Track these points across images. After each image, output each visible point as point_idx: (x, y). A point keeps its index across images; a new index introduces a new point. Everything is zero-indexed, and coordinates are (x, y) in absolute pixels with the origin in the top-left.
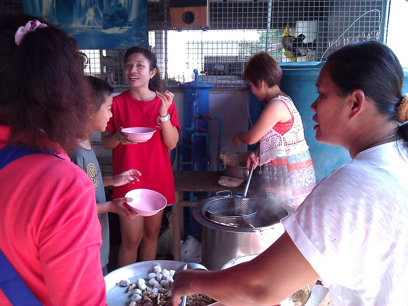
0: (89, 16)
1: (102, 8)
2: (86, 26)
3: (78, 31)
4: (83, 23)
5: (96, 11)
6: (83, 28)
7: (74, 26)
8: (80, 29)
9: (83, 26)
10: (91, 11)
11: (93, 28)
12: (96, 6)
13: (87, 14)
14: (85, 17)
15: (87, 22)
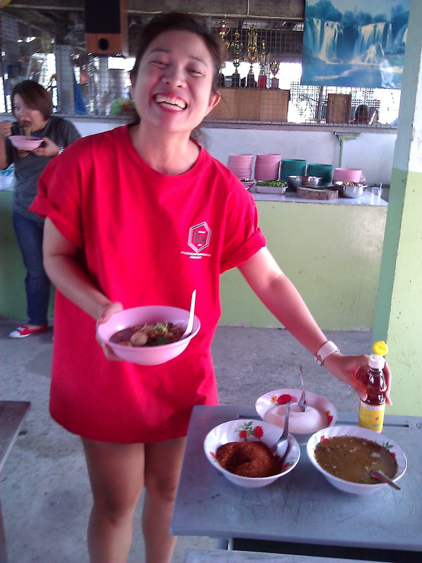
0: (370, 53)
1: (384, 46)
2: (366, 63)
3: (357, 68)
4: (363, 60)
5: (378, 49)
6: (362, 65)
7: (353, 62)
8: (359, 66)
9: (362, 63)
10: (373, 49)
11: (373, 66)
12: (378, 43)
13: (368, 51)
14: (366, 54)
15: (367, 59)
